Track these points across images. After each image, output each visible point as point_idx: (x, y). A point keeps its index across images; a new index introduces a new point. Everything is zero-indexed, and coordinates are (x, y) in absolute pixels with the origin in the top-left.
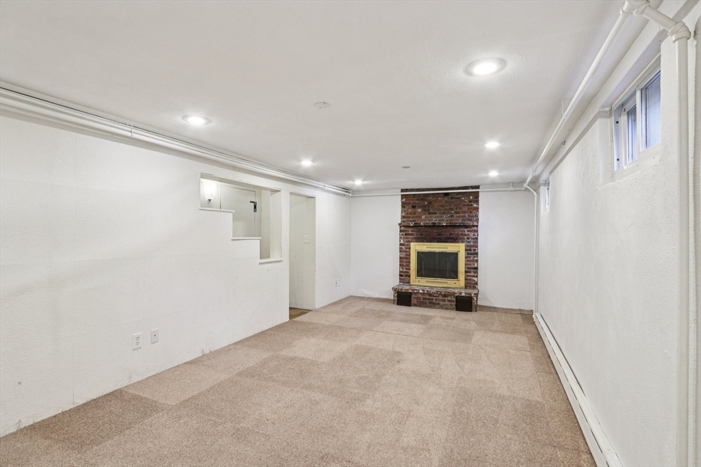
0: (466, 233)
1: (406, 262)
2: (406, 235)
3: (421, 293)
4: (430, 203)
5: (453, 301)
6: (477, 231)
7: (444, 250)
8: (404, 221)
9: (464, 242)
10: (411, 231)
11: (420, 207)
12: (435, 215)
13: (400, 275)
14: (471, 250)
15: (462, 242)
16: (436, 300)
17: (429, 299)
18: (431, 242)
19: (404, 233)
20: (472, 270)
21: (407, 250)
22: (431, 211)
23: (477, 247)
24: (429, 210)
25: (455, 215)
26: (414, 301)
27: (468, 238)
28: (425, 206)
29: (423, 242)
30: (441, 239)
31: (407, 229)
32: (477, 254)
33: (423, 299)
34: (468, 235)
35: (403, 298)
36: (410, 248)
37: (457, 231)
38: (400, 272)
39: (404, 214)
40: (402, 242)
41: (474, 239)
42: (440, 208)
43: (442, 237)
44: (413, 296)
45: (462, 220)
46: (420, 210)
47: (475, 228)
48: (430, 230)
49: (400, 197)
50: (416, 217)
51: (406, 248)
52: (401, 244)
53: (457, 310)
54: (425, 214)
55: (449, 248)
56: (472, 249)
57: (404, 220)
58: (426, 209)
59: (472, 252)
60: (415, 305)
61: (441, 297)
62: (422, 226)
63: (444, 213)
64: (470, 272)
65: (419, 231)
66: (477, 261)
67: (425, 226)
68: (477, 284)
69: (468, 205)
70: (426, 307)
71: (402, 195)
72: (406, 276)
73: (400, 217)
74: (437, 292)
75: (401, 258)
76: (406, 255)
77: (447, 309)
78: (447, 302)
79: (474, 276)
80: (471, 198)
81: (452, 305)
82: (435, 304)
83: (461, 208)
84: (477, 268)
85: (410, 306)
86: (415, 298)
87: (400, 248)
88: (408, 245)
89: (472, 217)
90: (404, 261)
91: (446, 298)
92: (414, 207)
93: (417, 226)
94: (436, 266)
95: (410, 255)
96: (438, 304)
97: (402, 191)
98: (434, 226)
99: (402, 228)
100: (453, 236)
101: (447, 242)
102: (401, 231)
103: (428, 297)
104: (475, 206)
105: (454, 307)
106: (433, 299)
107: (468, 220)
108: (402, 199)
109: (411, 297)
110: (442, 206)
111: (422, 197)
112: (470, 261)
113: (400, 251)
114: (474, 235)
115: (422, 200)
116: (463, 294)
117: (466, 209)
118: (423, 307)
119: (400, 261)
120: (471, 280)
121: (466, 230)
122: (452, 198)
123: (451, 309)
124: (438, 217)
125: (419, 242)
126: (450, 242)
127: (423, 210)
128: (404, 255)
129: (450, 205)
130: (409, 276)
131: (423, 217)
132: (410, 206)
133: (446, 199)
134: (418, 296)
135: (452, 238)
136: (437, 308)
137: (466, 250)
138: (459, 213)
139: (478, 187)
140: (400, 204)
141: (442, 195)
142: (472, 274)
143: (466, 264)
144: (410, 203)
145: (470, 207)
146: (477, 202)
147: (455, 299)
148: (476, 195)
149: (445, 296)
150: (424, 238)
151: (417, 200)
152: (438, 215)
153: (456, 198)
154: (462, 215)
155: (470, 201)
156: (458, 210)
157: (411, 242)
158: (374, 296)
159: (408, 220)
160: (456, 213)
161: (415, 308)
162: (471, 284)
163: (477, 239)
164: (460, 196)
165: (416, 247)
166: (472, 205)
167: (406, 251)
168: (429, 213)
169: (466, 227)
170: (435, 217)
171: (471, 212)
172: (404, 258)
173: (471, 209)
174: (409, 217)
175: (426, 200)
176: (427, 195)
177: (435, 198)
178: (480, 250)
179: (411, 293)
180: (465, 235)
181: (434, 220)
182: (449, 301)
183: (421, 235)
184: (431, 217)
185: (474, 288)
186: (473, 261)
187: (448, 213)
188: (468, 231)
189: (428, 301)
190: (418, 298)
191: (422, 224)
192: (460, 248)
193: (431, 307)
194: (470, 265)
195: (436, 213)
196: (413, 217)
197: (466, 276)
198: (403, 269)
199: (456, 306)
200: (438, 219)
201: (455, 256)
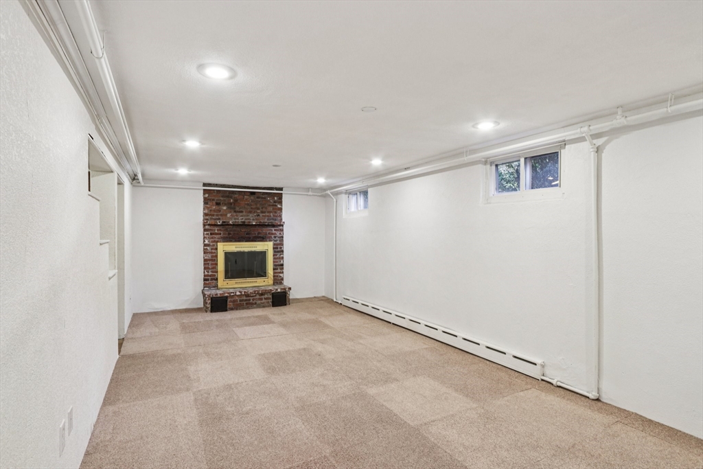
0: (274, 232)
1: (212, 264)
2: (211, 234)
3: (238, 296)
4: (236, 201)
5: (270, 299)
6: (283, 230)
7: (253, 249)
8: (207, 219)
9: (271, 241)
10: (218, 230)
11: (225, 204)
12: (241, 214)
13: (205, 280)
14: (277, 248)
15: (270, 241)
16: (253, 300)
17: (246, 300)
18: (239, 241)
19: (209, 232)
20: (279, 267)
21: (213, 251)
22: (237, 209)
23: (283, 245)
24: (235, 208)
25: (261, 215)
26: (230, 305)
27: (275, 237)
28: (231, 204)
29: (231, 241)
30: (250, 238)
31: (212, 228)
32: (283, 251)
33: (240, 301)
34: (275, 234)
35: (218, 304)
36: (217, 249)
37: (266, 230)
38: (205, 276)
39: (206, 211)
40: (207, 242)
41: (280, 237)
42: (246, 206)
43: (251, 236)
44: (229, 300)
45: (268, 219)
46: (225, 208)
47: (281, 227)
48: (238, 229)
49: (202, 191)
50: (221, 215)
51: (212, 249)
52: (205, 245)
53: (273, 306)
54: (231, 212)
55: (258, 246)
56: (279, 247)
57: (207, 217)
58: (232, 207)
59: (279, 250)
60: (232, 309)
61: (258, 297)
62: (231, 225)
63: (250, 212)
64: (277, 269)
65: (226, 230)
66: (283, 258)
67: (233, 225)
68: (282, 279)
69: (273, 205)
70: (243, 309)
71: (204, 190)
72: (212, 280)
73: (202, 214)
74: (255, 291)
75: (205, 260)
76: (212, 256)
77: (264, 307)
78: (264, 301)
79: (280, 273)
80: (276, 198)
81: (268, 302)
82: (252, 304)
83: (266, 208)
84: (282, 265)
85: (226, 310)
86: (231, 301)
87: (204, 249)
88: (214, 245)
89: (277, 216)
90: (210, 263)
91: (263, 297)
92: (218, 204)
93: (224, 225)
94: (244, 266)
95: (217, 256)
96: (256, 303)
97: (205, 185)
98: (243, 225)
99: (207, 227)
100: (262, 236)
101: (255, 241)
102: (205, 230)
103: (245, 298)
104: (279, 206)
105: (271, 304)
106: (250, 300)
107: (273, 219)
108: (204, 194)
109: (227, 301)
110: (248, 204)
111: (227, 194)
112: (277, 258)
113: (205, 253)
114: (280, 234)
115: (228, 197)
116: (279, 290)
117: (271, 209)
118: (240, 309)
119: (204, 264)
120: (277, 276)
121: (273, 229)
122: (258, 198)
123: (268, 307)
124: (245, 216)
125: (227, 242)
126: (259, 241)
127: (228, 208)
128: (209, 256)
129: (256, 204)
130: (217, 279)
131: (229, 215)
132: (214, 202)
133: (252, 198)
134: (234, 299)
135: (260, 237)
136: (254, 308)
137: (274, 248)
138: (265, 212)
139: (281, 189)
140: (202, 200)
141: (249, 194)
142: (279, 271)
143: (274, 262)
144: (213, 200)
145: (275, 207)
146: (281, 203)
147: (271, 296)
148: (280, 196)
149: (262, 294)
150: (232, 238)
151: (222, 197)
152: (244, 213)
153: (262, 198)
154: (267, 214)
155: (275, 202)
156: (264, 210)
157: (217, 242)
158: (169, 309)
159: (211, 219)
160: (262, 212)
161: (231, 312)
162: (278, 280)
163: (282, 237)
164: (266, 196)
165: (223, 248)
166: (276, 206)
167: (212, 253)
168: (235, 212)
169: (273, 226)
170: (242, 216)
171: (276, 212)
172: (209, 260)
173: (276, 209)
174: (213, 215)
175: (231, 197)
176: (233, 192)
177: (241, 197)
178: (285, 248)
179: (227, 297)
180: (272, 234)
181: (240, 219)
182: (265, 299)
183: (229, 234)
184: (237, 216)
185: (281, 283)
186: (280, 258)
187: (254, 213)
188: (275, 230)
189: (245, 303)
190: (234, 301)
191: (231, 223)
192: (267, 247)
193: (248, 308)
194: (277, 262)
195: (242, 212)
196: (217, 215)
197: (274, 273)
198: (208, 272)
199: (273, 302)
200: (244, 218)
201: (263, 254)
